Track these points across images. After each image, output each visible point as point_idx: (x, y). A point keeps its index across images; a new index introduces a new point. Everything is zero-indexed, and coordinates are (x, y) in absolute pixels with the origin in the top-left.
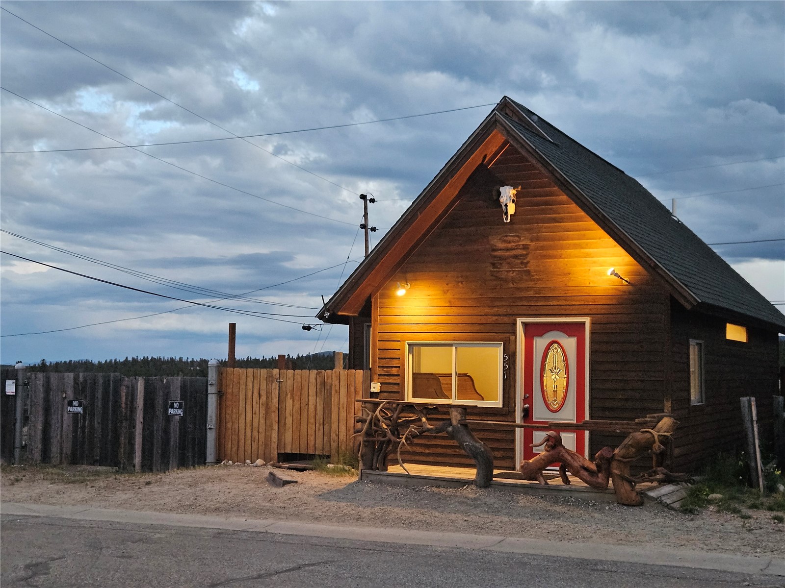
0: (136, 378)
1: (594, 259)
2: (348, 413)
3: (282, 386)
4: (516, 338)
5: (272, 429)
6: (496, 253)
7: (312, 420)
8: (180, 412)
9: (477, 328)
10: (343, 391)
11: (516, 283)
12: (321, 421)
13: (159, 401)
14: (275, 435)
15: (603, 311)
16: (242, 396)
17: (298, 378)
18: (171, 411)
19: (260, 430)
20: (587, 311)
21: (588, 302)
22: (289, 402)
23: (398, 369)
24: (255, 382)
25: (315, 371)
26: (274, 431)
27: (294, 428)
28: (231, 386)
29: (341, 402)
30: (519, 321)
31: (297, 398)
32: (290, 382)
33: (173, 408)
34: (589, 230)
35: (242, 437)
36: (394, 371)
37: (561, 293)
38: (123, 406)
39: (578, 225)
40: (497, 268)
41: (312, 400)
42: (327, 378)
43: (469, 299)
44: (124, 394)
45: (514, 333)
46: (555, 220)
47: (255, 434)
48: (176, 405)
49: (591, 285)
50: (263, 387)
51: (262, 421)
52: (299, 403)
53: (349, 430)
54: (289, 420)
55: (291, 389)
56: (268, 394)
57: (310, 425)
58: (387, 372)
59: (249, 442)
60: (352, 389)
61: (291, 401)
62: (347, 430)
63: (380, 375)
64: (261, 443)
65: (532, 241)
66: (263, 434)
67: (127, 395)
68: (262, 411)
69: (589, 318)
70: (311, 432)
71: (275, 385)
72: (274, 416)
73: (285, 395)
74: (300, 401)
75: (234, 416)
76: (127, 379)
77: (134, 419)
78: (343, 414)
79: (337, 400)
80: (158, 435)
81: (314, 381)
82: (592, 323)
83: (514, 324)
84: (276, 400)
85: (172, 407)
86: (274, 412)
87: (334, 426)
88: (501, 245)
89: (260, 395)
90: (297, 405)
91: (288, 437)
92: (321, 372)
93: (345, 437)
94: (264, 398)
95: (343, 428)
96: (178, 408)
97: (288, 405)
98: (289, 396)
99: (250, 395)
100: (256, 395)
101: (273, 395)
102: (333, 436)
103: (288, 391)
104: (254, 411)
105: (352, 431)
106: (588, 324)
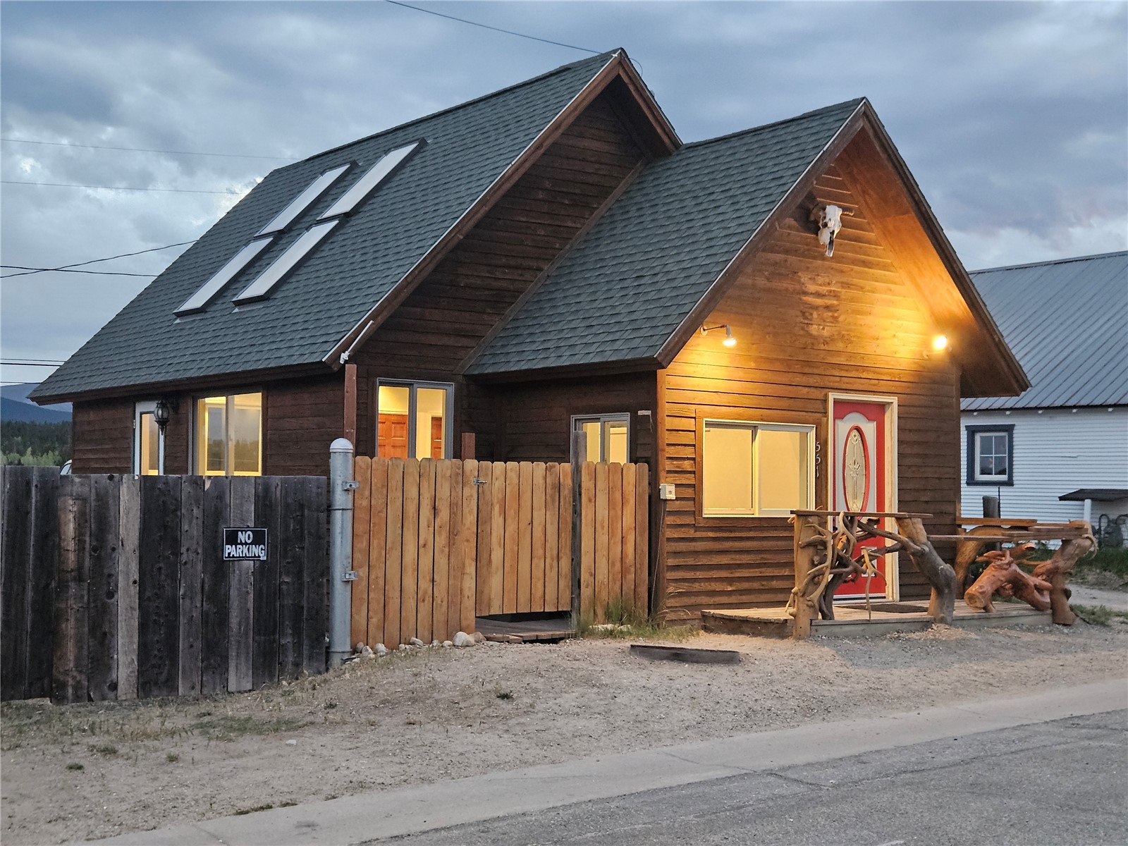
0: (111, 478)
1: (899, 322)
2: (611, 534)
3: (483, 492)
4: (828, 420)
5: (463, 573)
6: (805, 298)
7: (539, 552)
8: (259, 552)
9: (784, 403)
10: (602, 500)
11: (827, 343)
12: (555, 552)
13: (191, 529)
14: (469, 584)
15: (908, 391)
16: (394, 511)
17: (512, 476)
18: (229, 549)
19: (437, 577)
20: (893, 390)
21: (894, 377)
22: (497, 521)
23: (692, 462)
24: (425, 485)
25: (542, 465)
26: (467, 579)
28: (367, 493)
29: (599, 518)
30: (830, 397)
31: (511, 513)
32: (498, 484)
33: (236, 544)
34: (895, 283)
35: (394, 594)
36: (687, 465)
37: (870, 363)
38: (71, 545)
39: (885, 275)
40: (807, 318)
41: (539, 517)
42: (564, 476)
43: (777, 359)
44: (71, 516)
45: (825, 413)
46: (865, 264)
47: (425, 585)
48: (242, 537)
49: (897, 355)
50: (444, 492)
51: (442, 562)
52: (516, 523)
53: (613, 565)
54: (497, 555)
55: (500, 496)
56: (455, 507)
57: (535, 561)
58: (678, 467)
59: (410, 603)
60: (618, 495)
61: (501, 520)
62: (611, 564)
63: (669, 472)
64: (439, 602)
65: (843, 287)
66: (444, 584)
67: (81, 519)
68: (442, 540)
69: (896, 398)
70: (538, 573)
71: (470, 491)
72: (468, 549)
73: (489, 508)
74: (517, 519)
75: (374, 555)
76: (77, 480)
77: (110, 576)
78: (603, 538)
79: (591, 515)
80: (191, 608)
81: (541, 481)
82: (898, 405)
83: (825, 401)
84: (470, 519)
85: (233, 539)
86: (468, 541)
87: (586, 561)
88: (812, 288)
89: (435, 511)
90: (511, 527)
91: (495, 583)
92: (555, 467)
93: (606, 576)
94: (444, 515)
95: (602, 563)
96: (251, 544)
97: (495, 527)
98: (497, 509)
99: (411, 508)
100: (426, 512)
101: (466, 510)
102: (585, 577)
103: (495, 501)
104: (421, 542)
105: (618, 565)
106: (895, 406)
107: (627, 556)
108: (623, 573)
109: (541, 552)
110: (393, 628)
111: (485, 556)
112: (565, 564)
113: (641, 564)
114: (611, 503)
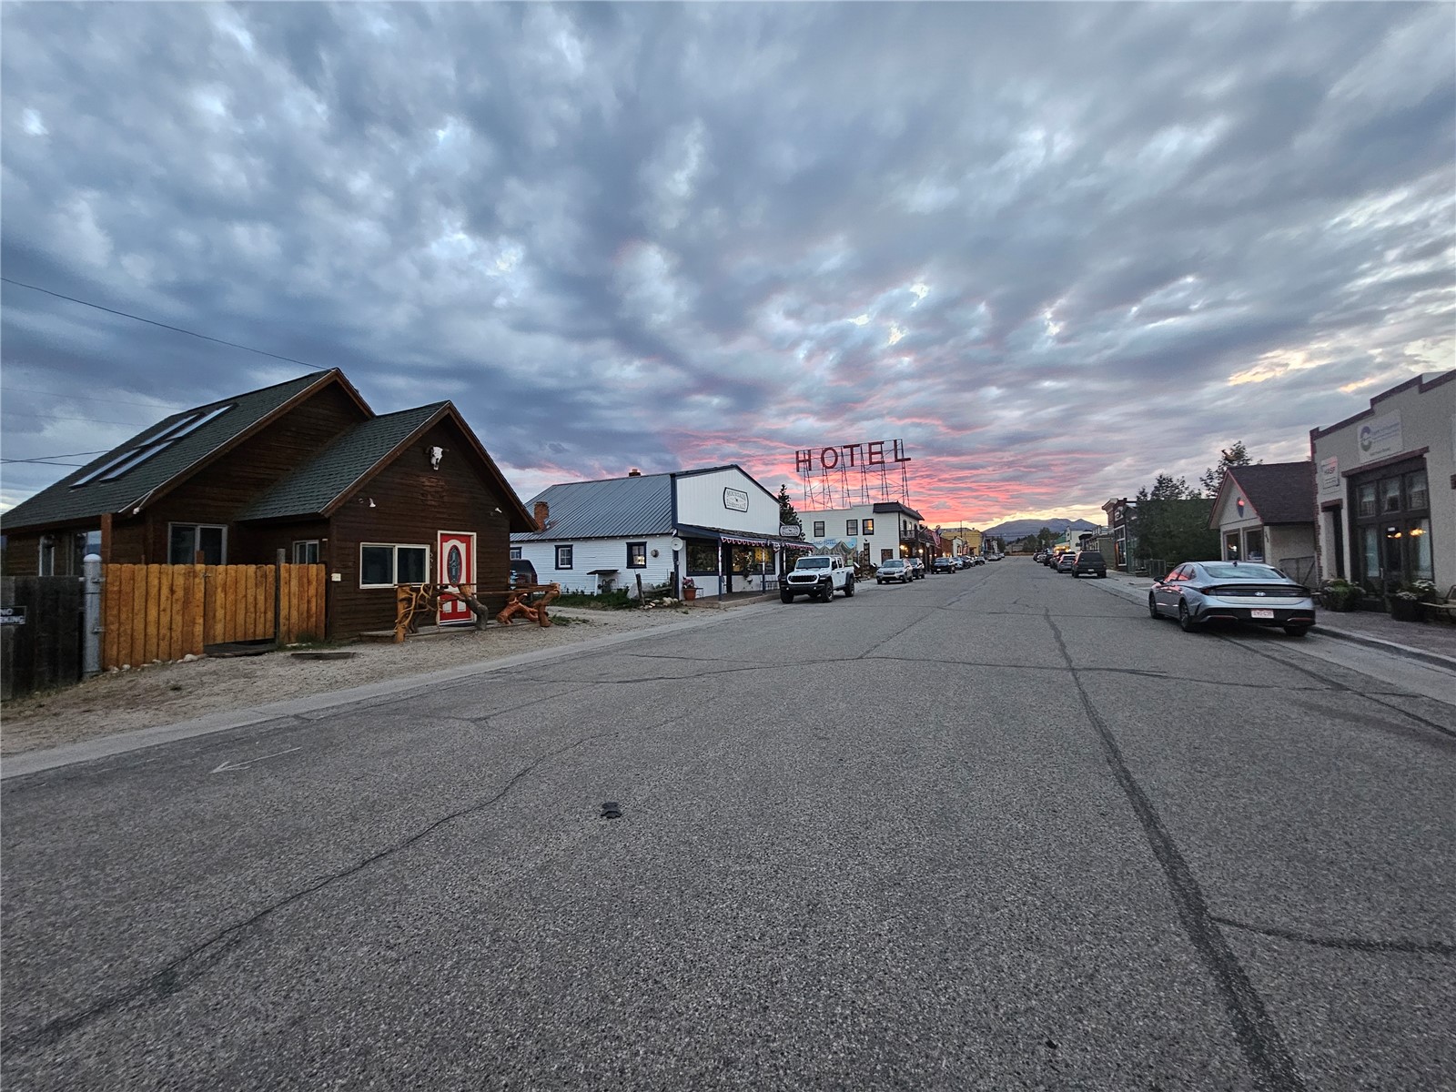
2: (300, 598)
3: (209, 581)
4: (437, 543)
5: (194, 623)
8: (19, 619)
10: (294, 583)
12: (263, 610)
14: (199, 629)
16: (139, 593)
17: (232, 572)
19: (174, 626)
21: (475, 524)
22: (220, 595)
23: (353, 563)
24: (164, 579)
25: (254, 566)
26: (197, 626)
27: (228, 618)
28: (117, 584)
29: (292, 592)
30: (439, 532)
31: (230, 591)
32: (220, 578)
35: (140, 637)
36: (350, 564)
41: (251, 593)
42: (268, 571)
45: (436, 540)
47: (164, 631)
50: (179, 582)
51: (178, 619)
52: (234, 596)
53: (302, 614)
54: (220, 613)
55: (222, 583)
56: (188, 591)
57: (248, 614)
59: (153, 641)
60: (305, 580)
61: (223, 595)
62: (300, 614)
63: (338, 568)
64: (176, 640)
66: (179, 630)
68: (177, 607)
69: (476, 533)
70: (250, 620)
71: (199, 580)
72: (198, 611)
73: (214, 589)
74: (235, 594)
75: (123, 617)
78: (295, 601)
79: (286, 591)
81: (253, 574)
82: (477, 536)
83: (436, 534)
84: (200, 595)
86: (198, 606)
87: (283, 613)
89: (172, 591)
90: (231, 597)
91: (219, 628)
92: (262, 567)
93: (297, 620)
94: (179, 593)
95: (294, 613)
96: (12, 615)
97: (218, 597)
98: (219, 590)
99: (154, 591)
100: (165, 591)
101: (196, 590)
102: (282, 621)
103: (218, 585)
104: (162, 608)
105: (305, 614)
106: (475, 537)
107: (311, 610)
108: (309, 617)
109: (252, 609)
110: (139, 656)
111: (211, 614)
112: (270, 615)
113: (321, 612)
114: (301, 585)
